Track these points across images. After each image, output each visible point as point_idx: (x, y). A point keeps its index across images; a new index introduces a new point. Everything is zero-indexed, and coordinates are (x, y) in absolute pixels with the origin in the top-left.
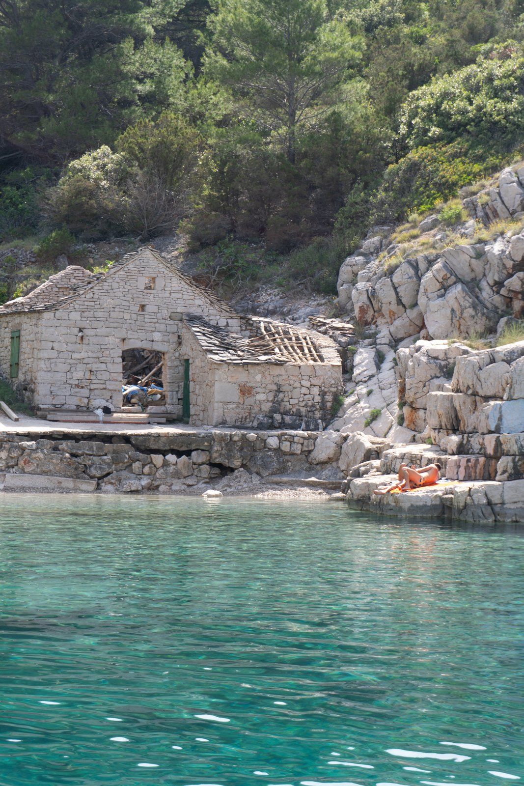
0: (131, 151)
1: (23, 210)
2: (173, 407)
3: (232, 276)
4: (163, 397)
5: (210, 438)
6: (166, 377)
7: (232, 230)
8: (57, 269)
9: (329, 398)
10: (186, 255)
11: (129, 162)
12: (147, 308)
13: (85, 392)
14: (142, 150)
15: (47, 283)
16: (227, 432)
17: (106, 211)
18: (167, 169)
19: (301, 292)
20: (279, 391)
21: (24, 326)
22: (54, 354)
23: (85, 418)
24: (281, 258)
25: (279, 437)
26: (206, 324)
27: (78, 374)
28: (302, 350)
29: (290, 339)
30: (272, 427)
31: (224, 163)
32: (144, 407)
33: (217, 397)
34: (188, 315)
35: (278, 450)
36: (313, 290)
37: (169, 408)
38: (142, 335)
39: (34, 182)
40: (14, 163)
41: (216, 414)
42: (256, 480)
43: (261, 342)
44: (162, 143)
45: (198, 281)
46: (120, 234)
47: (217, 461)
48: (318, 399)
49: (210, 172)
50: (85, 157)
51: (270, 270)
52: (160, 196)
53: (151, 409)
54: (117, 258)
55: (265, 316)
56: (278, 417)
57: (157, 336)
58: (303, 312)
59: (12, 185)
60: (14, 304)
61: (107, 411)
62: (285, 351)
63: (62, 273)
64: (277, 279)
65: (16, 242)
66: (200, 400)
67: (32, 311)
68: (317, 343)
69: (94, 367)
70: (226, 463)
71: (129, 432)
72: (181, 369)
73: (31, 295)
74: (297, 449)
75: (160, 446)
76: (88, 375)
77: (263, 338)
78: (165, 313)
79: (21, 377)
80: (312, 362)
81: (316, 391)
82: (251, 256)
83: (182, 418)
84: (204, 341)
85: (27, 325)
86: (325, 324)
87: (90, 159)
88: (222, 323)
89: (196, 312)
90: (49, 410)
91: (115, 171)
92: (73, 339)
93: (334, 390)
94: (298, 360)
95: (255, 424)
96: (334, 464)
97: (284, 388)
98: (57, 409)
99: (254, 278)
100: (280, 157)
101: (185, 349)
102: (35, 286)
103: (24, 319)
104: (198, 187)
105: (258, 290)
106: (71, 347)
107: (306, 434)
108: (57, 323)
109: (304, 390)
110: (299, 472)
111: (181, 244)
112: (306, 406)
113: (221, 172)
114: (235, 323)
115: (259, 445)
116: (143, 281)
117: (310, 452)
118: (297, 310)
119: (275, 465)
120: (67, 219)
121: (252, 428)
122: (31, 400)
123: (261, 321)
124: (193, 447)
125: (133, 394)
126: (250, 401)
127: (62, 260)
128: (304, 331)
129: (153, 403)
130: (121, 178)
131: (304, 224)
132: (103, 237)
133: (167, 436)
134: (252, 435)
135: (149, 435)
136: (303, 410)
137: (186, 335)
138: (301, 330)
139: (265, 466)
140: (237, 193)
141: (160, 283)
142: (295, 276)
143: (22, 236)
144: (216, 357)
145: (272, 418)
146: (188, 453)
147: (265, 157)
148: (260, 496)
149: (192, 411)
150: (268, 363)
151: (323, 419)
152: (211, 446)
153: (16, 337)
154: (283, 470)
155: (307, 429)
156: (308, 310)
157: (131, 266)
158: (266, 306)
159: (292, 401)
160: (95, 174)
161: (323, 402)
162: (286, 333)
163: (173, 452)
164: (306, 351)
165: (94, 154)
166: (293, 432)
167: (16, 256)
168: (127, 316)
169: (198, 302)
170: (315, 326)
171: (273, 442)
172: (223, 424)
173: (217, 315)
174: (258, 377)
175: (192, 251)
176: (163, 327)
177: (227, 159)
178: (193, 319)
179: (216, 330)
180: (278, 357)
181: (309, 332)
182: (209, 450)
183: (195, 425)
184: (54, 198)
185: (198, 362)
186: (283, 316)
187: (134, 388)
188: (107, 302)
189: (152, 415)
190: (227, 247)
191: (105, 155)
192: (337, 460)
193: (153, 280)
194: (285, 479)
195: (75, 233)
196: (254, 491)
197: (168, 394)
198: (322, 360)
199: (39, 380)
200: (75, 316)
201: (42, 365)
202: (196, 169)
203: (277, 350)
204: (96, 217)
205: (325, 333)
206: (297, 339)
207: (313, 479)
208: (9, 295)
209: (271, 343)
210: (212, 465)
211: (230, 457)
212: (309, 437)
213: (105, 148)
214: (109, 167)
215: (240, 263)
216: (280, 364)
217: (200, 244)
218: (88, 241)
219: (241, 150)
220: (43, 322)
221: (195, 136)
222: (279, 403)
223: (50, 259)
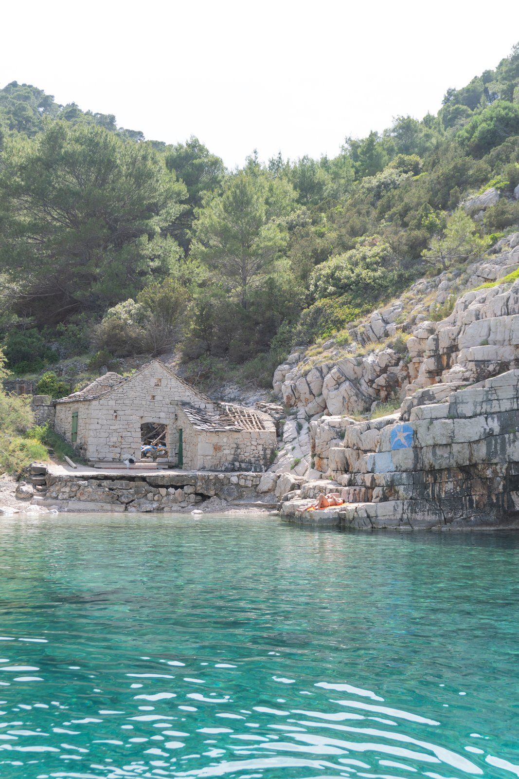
0: (146, 302)
1: (80, 338)
2: (172, 459)
3: (208, 377)
4: (166, 453)
5: (195, 478)
6: (168, 440)
7: (208, 350)
8: (101, 374)
9: (269, 452)
10: (180, 365)
11: (145, 309)
12: (156, 398)
13: (118, 450)
14: (153, 302)
15: (95, 383)
16: (206, 473)
17: (131, 338)
18: (168, 313)
19: (251, 387)
20: (238, 448)
21: (80, 410)
22: (99, 426)
23: (118, 466)
24: (238, 366)
25: (238, 476)
26: (192, 407)
27: (114, 439)
28: (252, 423)
29: (244, 416)
30: (233, 470)
31: (203, 309)
32: (155, 458)
33: (200, 452)
34: (182, 401)
35: (237, 485)
36: (258, 386)
37: (170, 459)
38: (153, 414)
39: (87, 321)
40: (75, 310)
41: (199, 463)
42: (224, 503)
43: (226, 418)
44: (165, 297)
45: (188, 381)
46: (140, 352)
47: (200, 492)
48: (262, 452)
49: (195, 314)
50: (118, 306)
51: (232, 373)
52: (164, 329)
53: (159, 460)
54: (137, 367)
55: (229, 402)
56: (237, 464)
57: (162, 415)
58: (252, 399)
59: (73, 323)
60: (75, 396)
61: (131, 461)
62: (241, 423)
63: (104, 377)
64: (236, 379)
65: (76, 358)
66: (189, 454)
67: (85, 400)
68: (261, 418)
69: (124, 434)
70: (205, 493)
71: (145, 474)
72: (178, 435)
73: (84, 390)
74: (249, 483)
75: (164, 483)
76: (120, 438)
77: (227, 415)
78: (167, 401)
79: (79, 441)
80: (258, 430)
81: (260, 447)
82: (220, 365)
83: (178, 466)
84: (191, 418)
85: (82, 408)
86: (265, 407)
87: (121, 308)
88: (202, 406)
89: (187, 399)
90: (96, 462)
91: (137, 314)
92: (111, 417)
93: (271, 447)
94: (249, 429)
95: (223, 468)
96: (272, 493)
97: (240, 446)
98: (101, 461)
99: (222, 379)
100: (237, 305)
101: (180, 423)
102: (87, 385)
103: (80, 405)
104: (187, 323)
105: (224, 386)
106: (109, 422)
107: (254, 474)
108: (100, 407)
109: (253, 447)
110: (251, 498)
111: (177, 358)
112: (254, 457)
113: (201, 314)
114: (210, 406)
115: (226, 482)
116: (153, 381)
117: (257, 485)
118: (248, 398)
119: (236, 494)
120: (107, 343)
121: (222, 471)
122: (84, 455)
123: (226, 405)
124: (185, 483)
125: (148, 451)
126: (220, 454)
127: (104, 369)
128: (253, 411)
129: (160, 456)
130: (140, 319)
131: (252, 346)
132: (129, 355)
133: (169, 476)
134: (221, 475)
135: (157, 476)
136: (253, 460)
137: (180, 414)
138: (251, 410)
139: (229, 494)
140: (211, 327)
141: (164, 382)
142: (247, 378)
143: (80, 354)
144: (199, 428)
145: (233, 464)
146: (182, 487)
147: (228, 305)
148: (226, 513)
149: (184, 461)
150: (230, 430)
151: (265, 465)
152: (196, 483)
153: (75, 416)
154: (240, 497)
155: (255, 471)
156: (255, 398)
157: (146, 372)
158: (229, 396)
159: (246, 454)
160: (124, 316)
161: (265, 455)
162: (242, 412)
163: (172, 486)
164: (254, 423)
165: (124, 304)
166: (247, 473)
167: (75, 366)
168: (144, 403)
169: (188, 394)
170: (259, 408)
171: (234, 480)
172: (203, 468)
173: (199, 401)
174: (225, 440)
175: (184, 363)
176: (166, 409)
177: (205, 307)
178: (184, 404)
179: (199, 411)
180: (237, 427)
181: (256, 411)
182: (195, 485)
183: (186, 470)
184: (99, 331)
185: (188, 431)
186: (240, 401)
187: (148, 447)
188: (132, 394)
189: (160, 463)
190: (205, 360)
191: (130, 305)
192: (274, 490)
193: (160, 380)
194: (242, 502)
195: (112, 352)
196: (222, 510)
197: (169, 451)
198: (264, 428)
199: (90, 443)
200: (112, 403)
201: (91, 433)
202: (186, 313)
203: (236, 423)
204: (125, 342)
205: (266, 412)
206: (249, 416)
207: (259, 502)
208: (71, 391)
209: (233, 418)
210: (197, 494)
211: (208, 489)
212: (257, 477)
213: (130, 301)
214: (133, 312)
215: (213, 369)
216: (238, 431)
217: (189, 358)
218: (120, 357)
219: (213, 301)
220: (92, 407)
221: (186, 293)
222: (238, 455)
223: (96, 368)
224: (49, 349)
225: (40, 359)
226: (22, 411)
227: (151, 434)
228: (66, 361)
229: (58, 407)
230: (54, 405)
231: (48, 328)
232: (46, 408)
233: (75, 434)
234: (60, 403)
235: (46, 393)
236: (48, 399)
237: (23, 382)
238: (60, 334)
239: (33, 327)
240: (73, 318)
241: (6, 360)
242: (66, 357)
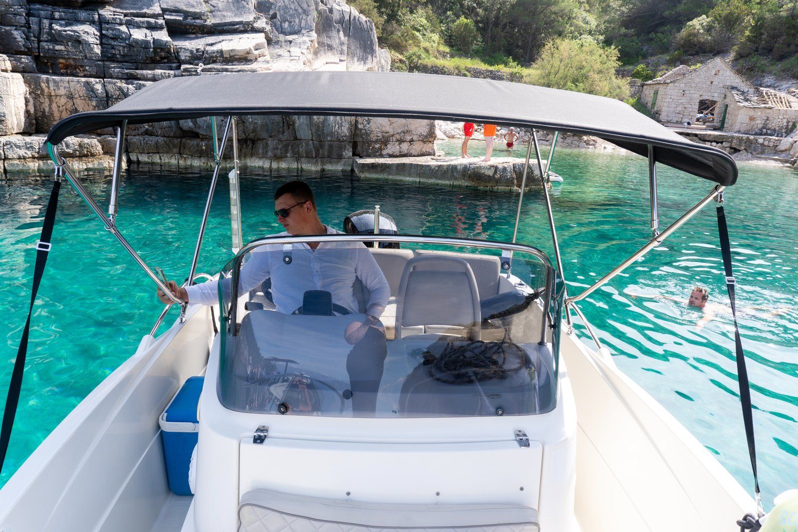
0: (715, 18)
1: (664, 43)
2: (717, 124)
3: (752, 70)
4: (713, 119)
5: (733, 137)
6: (716, 112)
7: (757, 50)
8: (675, 67)
9: (791, 124)
10: (732, 61)
11: (713, 22)
12: (714, 83)
13: (681, 116)
14: (720, 17)
15: (671, 72)
16: (741, 135)
17: (700, 42)
18: (730, 24)
19: (785, 78)
20: (767, 120)
21: (660, 89)
22: (671, 100)
23: (679, 126)
24: (778, 63)
25: (764, 139)
26: (738, 90)
27: (679, 109)
28: (782, 103)
29: (777, 98)
30: (761, 134)
31: (758, 21)
32: (704, 123)
33: (738, 121)
34: (731, 86)
35: (762, 144)
36: (791, 77)
37: (715, 124)
38: (709, 94)
39: (670, 32)
40: (662, 24)
41: (737, 128)
42: (750, 155)
43: (763, 99)
44: (730, 13)
45: (739, 72)
46: (704, 52)
47: (734, 147)
48: (785, 124)
49: (751, 25)
50: (694, 20)
51: (772, 68)
52: (725, 36)
53: (707, 124)
54: (702, 62)
55: (766, 87)
56: (764, 131)
57: (716, 95)
58: (784, 86)
59: (660, 33)
60: (656, 80)
61: (689, 124)
62: (773, 103)
63: (678, 68)
64: (774, 72)
65: (660, 56)
66: (730, 122)
67: (665, 83)
68: (790, 100)
69: (687, 106)
70: (738, 148)
71: (698, 132)
72: (724, 108)
73: (664, 77)
74: (771, 144)
75: (710, 139)
76: (683, 109)
77: (764, 97)
78: (721, 85)
79: (656, 109)
80: (786, 108)
81: (785, 120)
82: (763, 62)
83: (720, 128)
84: (737, 98)
85: (661, 89)
86: (794, 92)
87: (697, 21)
88: (746, 90)
89: (735, 85)
90: (665, 122)
91: (707, 26)
92: (680, 94)
93: (794, 120)
94: (779, 107)
95: (754, 133)
96: (788, 152)
97: (770, 119)
98: (668, 122)
99: (763, 71)
100: (787, 18)
101: (727, 101)
102: (665, 74)
103: (661, 86)
104: (742, 32)
105: (764, 77)
106: (678, 98)
107: (777, 138)
108: (674, 88)
109: (779, 120)
110: (770, 154)
111: (732, 56)
112: (779, 127)
113: (756, 25)
114: (752, 90)
115: (754, 141)
116: (713, 72)
117: (777, 146)
118: (782, 85)
119: (760, 150)
120: (683, 46)
121: (752, 134)
122: (658, 118)
123: (764, 90)
124: (724, 140)
125: (701, 118)
126: (753, 123)
127: (678, 63)
128: (784, 94)
129: (708, 122)
130: (709, 29)
131: (793, 47)
132: (697, 53)
133: (714, 135)
134: (752, 137)
135: (706, 134)
136: (777, 128)
137: (728, 94)
138: (783, 94)
139: (755, 150)
140: (762, 34)
141: (721, 73)
142: (783, 71)
143: (662, 53)
144: (741, 104)
145: (762, 131)
146: (722, 143)
147: (780, 17)
148: (750, 162)
149: (725, 125)
150: (765, 108)
151: (786, 133)
152: (732, 141)
153: (656, 93)
154: (763, 152)
155: (777, 136)
156: (787, 86)
157: (710, 65)
158: (767, 84)
159: (773, 124)
160: (698, 27)
161: (787, 126)
162: (775, 95)
163: (715, 141)
164: (784, 103)
165: (699, 19)
166: (771, 137)
167: (659, 61)
168: (704, 86)
169: (737, 81)
170: (789, 93)
171: (761, 141)
172: (739, 132)
173: (744, 86)
174: (759, 114)
175: (736, 59)
176: (719, 91)
177: (760, 19)
178: (733, 88)
179: (743, 93)
180: (770, 105)
181: (786, 95)
182: (731, 142)
183: (725, 131)
184: (679, 37)
185: (732, 106)
186: (774, 88)
187: (701, 115)
188: (697, 80)
189: (708, 126)
190: (753, 58)
191: (703, 19)
192: (790, 150)
193: (719, 71)
194: (763, 156)
195: (685, 52)
196: (748, 160)
197: (716, 118)
198: (791, 107)
199: (663, 110)
200: (682, 85)
201: (665, 104)
202: (743, 24)
203: (770, 102)
204: (695, 45)
205: (794, 96)
206: (780, 98)
207: (776, 157)
208: (654, 77)
209: (768, 100)
210: (731, 148)
211: (740, 145)
212: (778, 140)
213: (704, 16)
214: (705, 24)
215: (758, 65)
216: (770, 108)
217: (740, 56)
218: (690, 55)
219: (768, 15)
220: (669, 87)
221: (746, 9)
222: (766, 125)
223: (673, 63)
224: (642, 50)
225: (635, 56)
226: (623, 88)
227: (703, 107)
228: (653, 58)
229: (645, 87)
230: (643, 86)
231: (643, 36)
232: (637, 87)
233: (654, 104)
234: (647, 85)
235: (638, 78)
236: (639, 81)
237: (625, 70)
238: (652, 40)
239: (634, 36)
240: (661, 29)
241: (619, 55)
242: (652, 55)
